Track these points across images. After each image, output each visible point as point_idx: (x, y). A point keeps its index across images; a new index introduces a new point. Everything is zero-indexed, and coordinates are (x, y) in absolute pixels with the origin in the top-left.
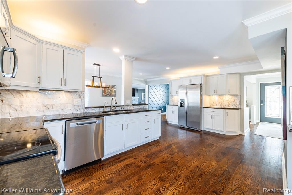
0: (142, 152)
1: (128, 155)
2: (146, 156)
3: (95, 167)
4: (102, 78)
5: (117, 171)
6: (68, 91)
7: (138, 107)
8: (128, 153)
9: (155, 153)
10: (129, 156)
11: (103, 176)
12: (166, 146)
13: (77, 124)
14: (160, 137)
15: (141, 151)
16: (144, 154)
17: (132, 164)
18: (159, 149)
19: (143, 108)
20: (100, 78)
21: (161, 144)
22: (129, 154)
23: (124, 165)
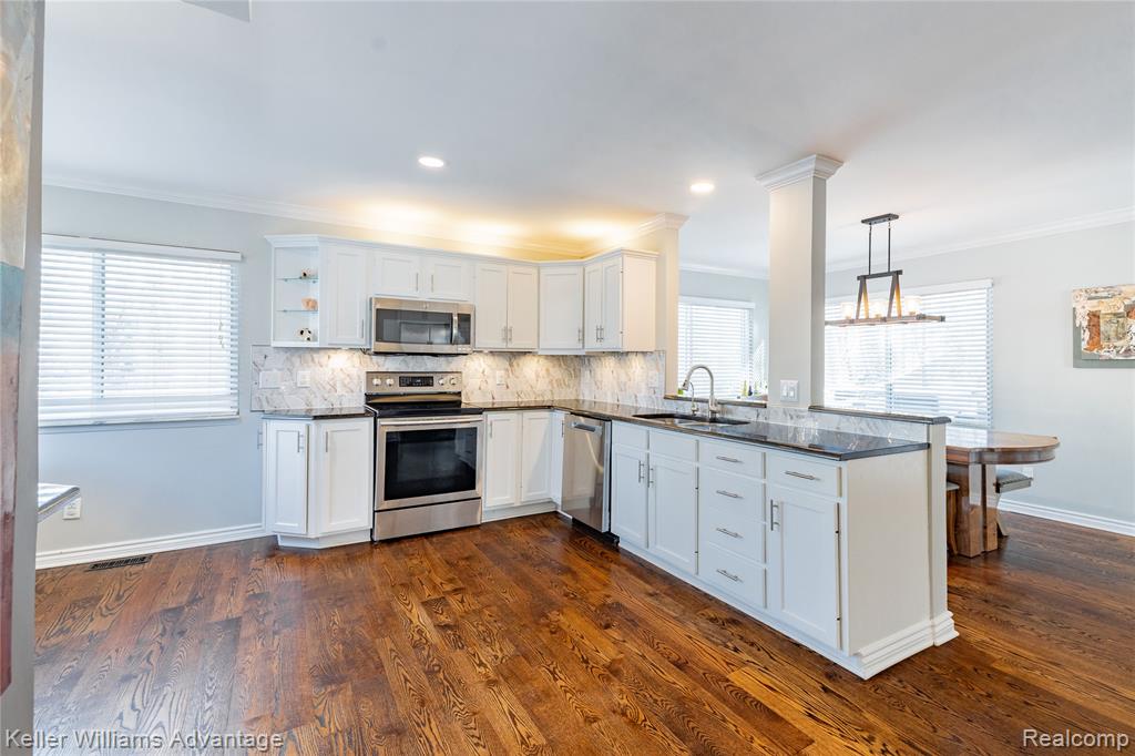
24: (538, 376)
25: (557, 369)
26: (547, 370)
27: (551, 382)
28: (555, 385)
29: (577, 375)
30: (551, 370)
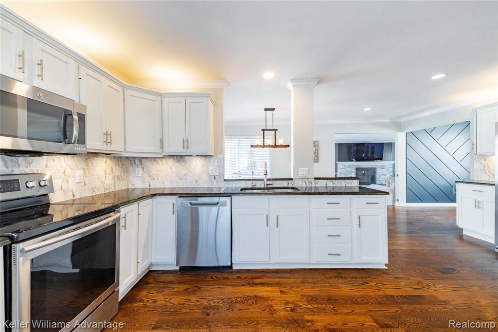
0: (309, 283)
1: (276, 278)
2: (310, 296)
3: (215, 277)
4: (277, 130)
5: (234, 299)
6: (197, 156)
7: (330, 184)
8: (280, 275)
9: (336, 300)
10: (277, 280)
11: (209, 296)
12: (387, 296)
13: (191, 204)
14: (386, 265)
15: (310, 280)
16: (309, 290)
17: (267, 299)
18: (358, 294)
19: (344, 185)
20: (274, 131)
21: (374, 284)
22: (279, 278)
23: (254, 294)
24: (106, 173)
25: (117, 167)
26: (112, 169)
27: (113, 178)
28: (116, 181)
29: (127, 171)
30: (114, 168)
